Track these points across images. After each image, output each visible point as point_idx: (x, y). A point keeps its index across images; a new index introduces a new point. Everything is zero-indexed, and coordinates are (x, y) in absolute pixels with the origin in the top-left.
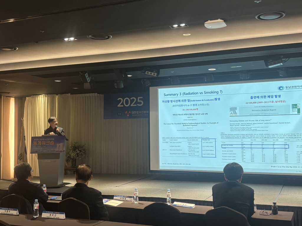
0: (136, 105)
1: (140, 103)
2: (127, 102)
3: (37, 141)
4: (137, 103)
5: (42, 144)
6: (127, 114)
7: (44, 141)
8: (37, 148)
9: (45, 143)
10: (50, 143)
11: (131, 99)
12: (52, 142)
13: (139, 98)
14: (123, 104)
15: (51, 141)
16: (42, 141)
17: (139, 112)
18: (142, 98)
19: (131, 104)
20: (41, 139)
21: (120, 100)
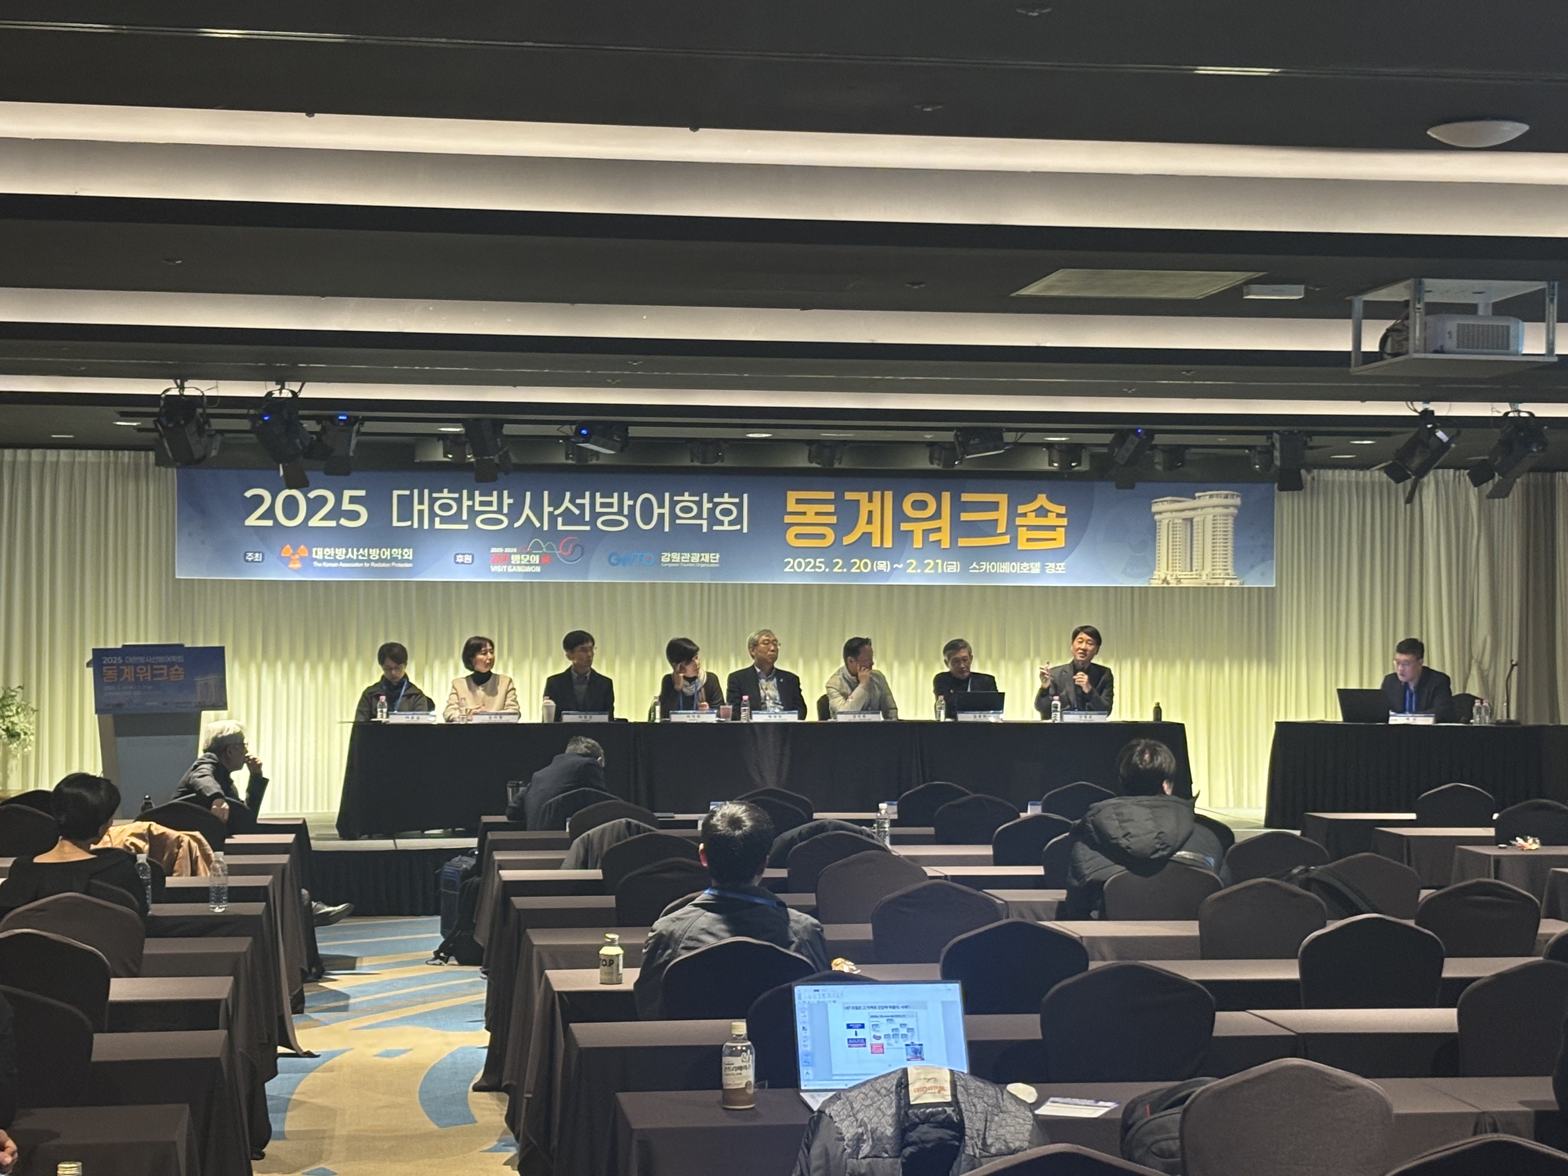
0: (333, 524)
1: (355, 516)
2: (291, 508)
3: (118, 665)
4: (336, 513)
5: (137, 679)
6: (287, 560)
7: (146, 664)
8: (118, 693)
9: (149, 674)
10: (168, 675)
11: (312, 495)
12: (177, 670)
13: (347, 494)
14: (270, 514)
15: (171, 665)
16: (136, 665)
17: (347, 554)
18: (362, 493)
19: (310, 515)
20: (132, 659)
21: (259, 500)
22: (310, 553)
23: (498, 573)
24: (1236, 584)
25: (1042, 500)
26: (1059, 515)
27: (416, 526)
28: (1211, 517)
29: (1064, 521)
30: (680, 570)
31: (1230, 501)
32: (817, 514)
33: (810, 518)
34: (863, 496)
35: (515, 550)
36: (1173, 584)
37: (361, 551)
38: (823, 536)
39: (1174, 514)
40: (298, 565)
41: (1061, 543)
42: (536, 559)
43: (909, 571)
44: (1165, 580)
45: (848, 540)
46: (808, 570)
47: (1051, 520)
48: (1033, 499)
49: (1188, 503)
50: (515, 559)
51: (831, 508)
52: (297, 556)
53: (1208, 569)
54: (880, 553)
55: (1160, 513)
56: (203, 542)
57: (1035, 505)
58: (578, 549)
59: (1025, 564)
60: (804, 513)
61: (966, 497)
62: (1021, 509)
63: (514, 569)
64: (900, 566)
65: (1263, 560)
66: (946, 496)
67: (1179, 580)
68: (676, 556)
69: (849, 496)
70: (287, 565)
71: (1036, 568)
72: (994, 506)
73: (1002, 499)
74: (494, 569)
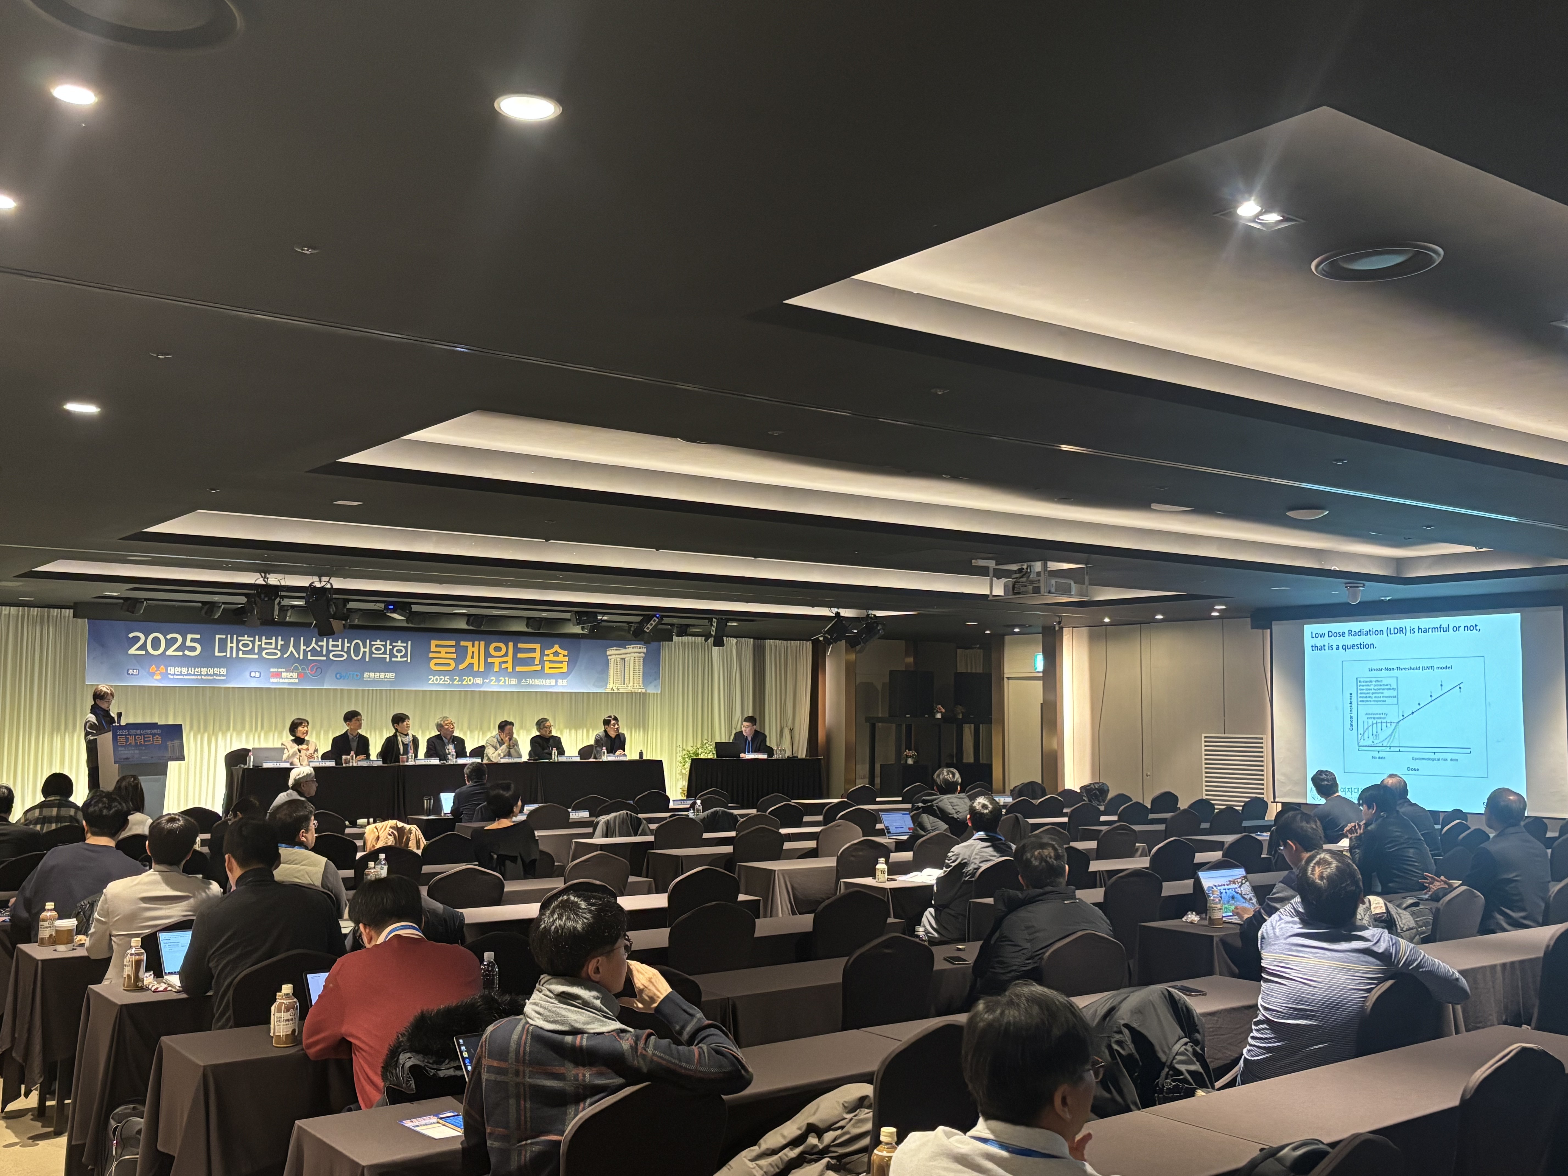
22: (167, 670)
23: (274, 683)
24: (644, 691)
25: (556, 647)
26: (564, 656)
27: (228, 656)
28: (632, 658)
29: (567, 659)
30: (374, 681)
31: (641, 650)
32: (446, 653)
33: (443, 655)
34: (469, 644)
35: (284, 670)
36: (616, 691)
37: (197, 669)
38: (449, 665)
39: (617, 656)
40: (159, 677)
41: (565, 670)
42: (295, 675)
43: (492, 683)
44: (612, 689)
45: (461, 667)
46: (441, 682)
47: (561, 658)
48: (553, 647)
49: (623, 651)
50: (284, 675)
51: (454, 650)
52: (158, 672)
53: (631, 684)
54: (477, 674)
55: (611, 655)
56: (102, 663)
57: (553, 650)
58: (319, 670)
59: (548, 680)
60: (440, 652)
61: (520, 645)
62: (547, 652)
63: (283, 681)
64: (487, 681)
65: (655, 680)
66: (511, 644)
67: (618, 689)
68: (372, 674)
69: (463, 643)
70: (153, 677)
71: (553, 682)
72: (534, 650)
73: (538, 647)
74: (272, 680)
